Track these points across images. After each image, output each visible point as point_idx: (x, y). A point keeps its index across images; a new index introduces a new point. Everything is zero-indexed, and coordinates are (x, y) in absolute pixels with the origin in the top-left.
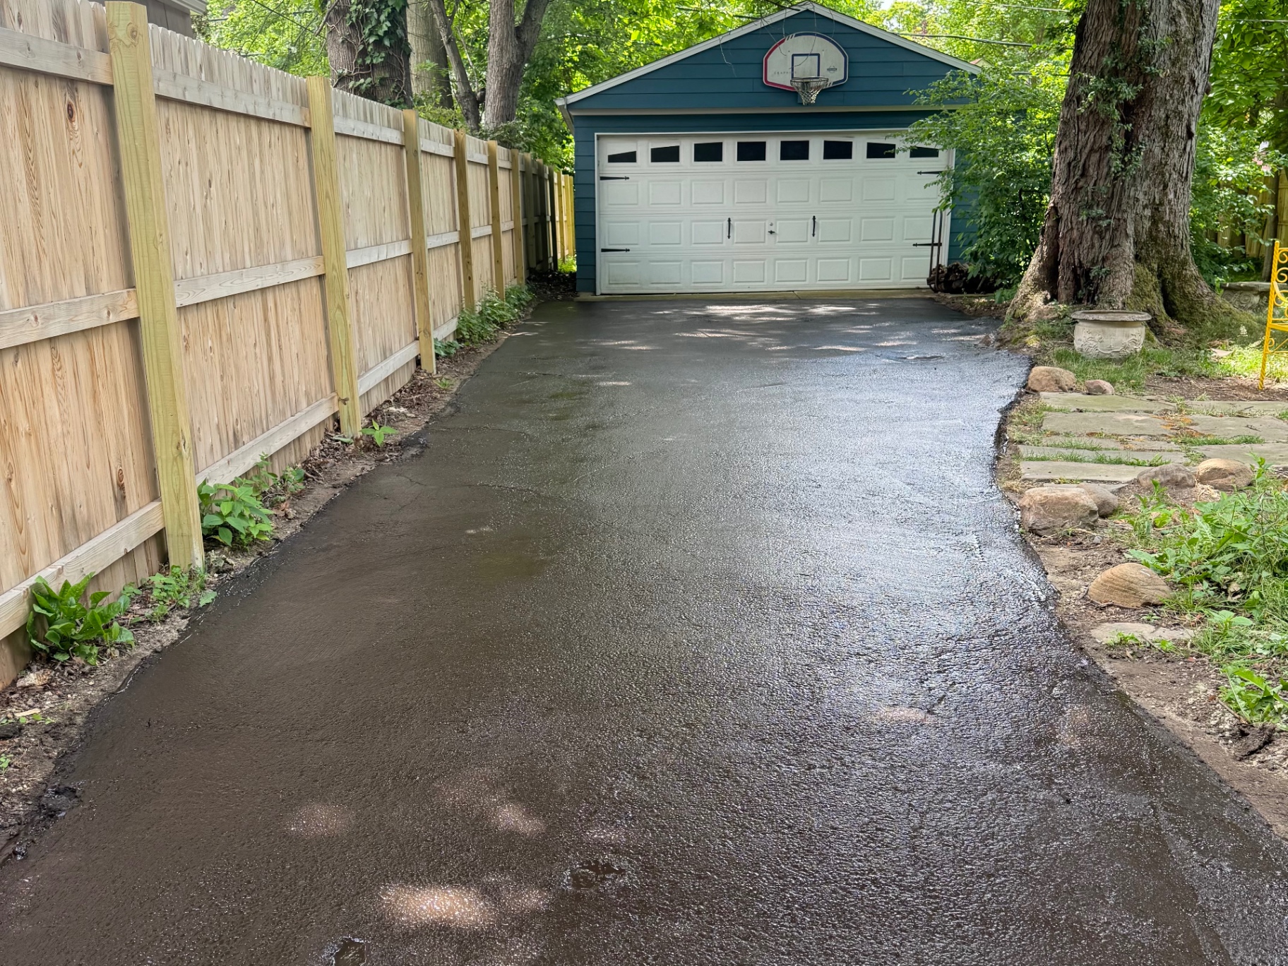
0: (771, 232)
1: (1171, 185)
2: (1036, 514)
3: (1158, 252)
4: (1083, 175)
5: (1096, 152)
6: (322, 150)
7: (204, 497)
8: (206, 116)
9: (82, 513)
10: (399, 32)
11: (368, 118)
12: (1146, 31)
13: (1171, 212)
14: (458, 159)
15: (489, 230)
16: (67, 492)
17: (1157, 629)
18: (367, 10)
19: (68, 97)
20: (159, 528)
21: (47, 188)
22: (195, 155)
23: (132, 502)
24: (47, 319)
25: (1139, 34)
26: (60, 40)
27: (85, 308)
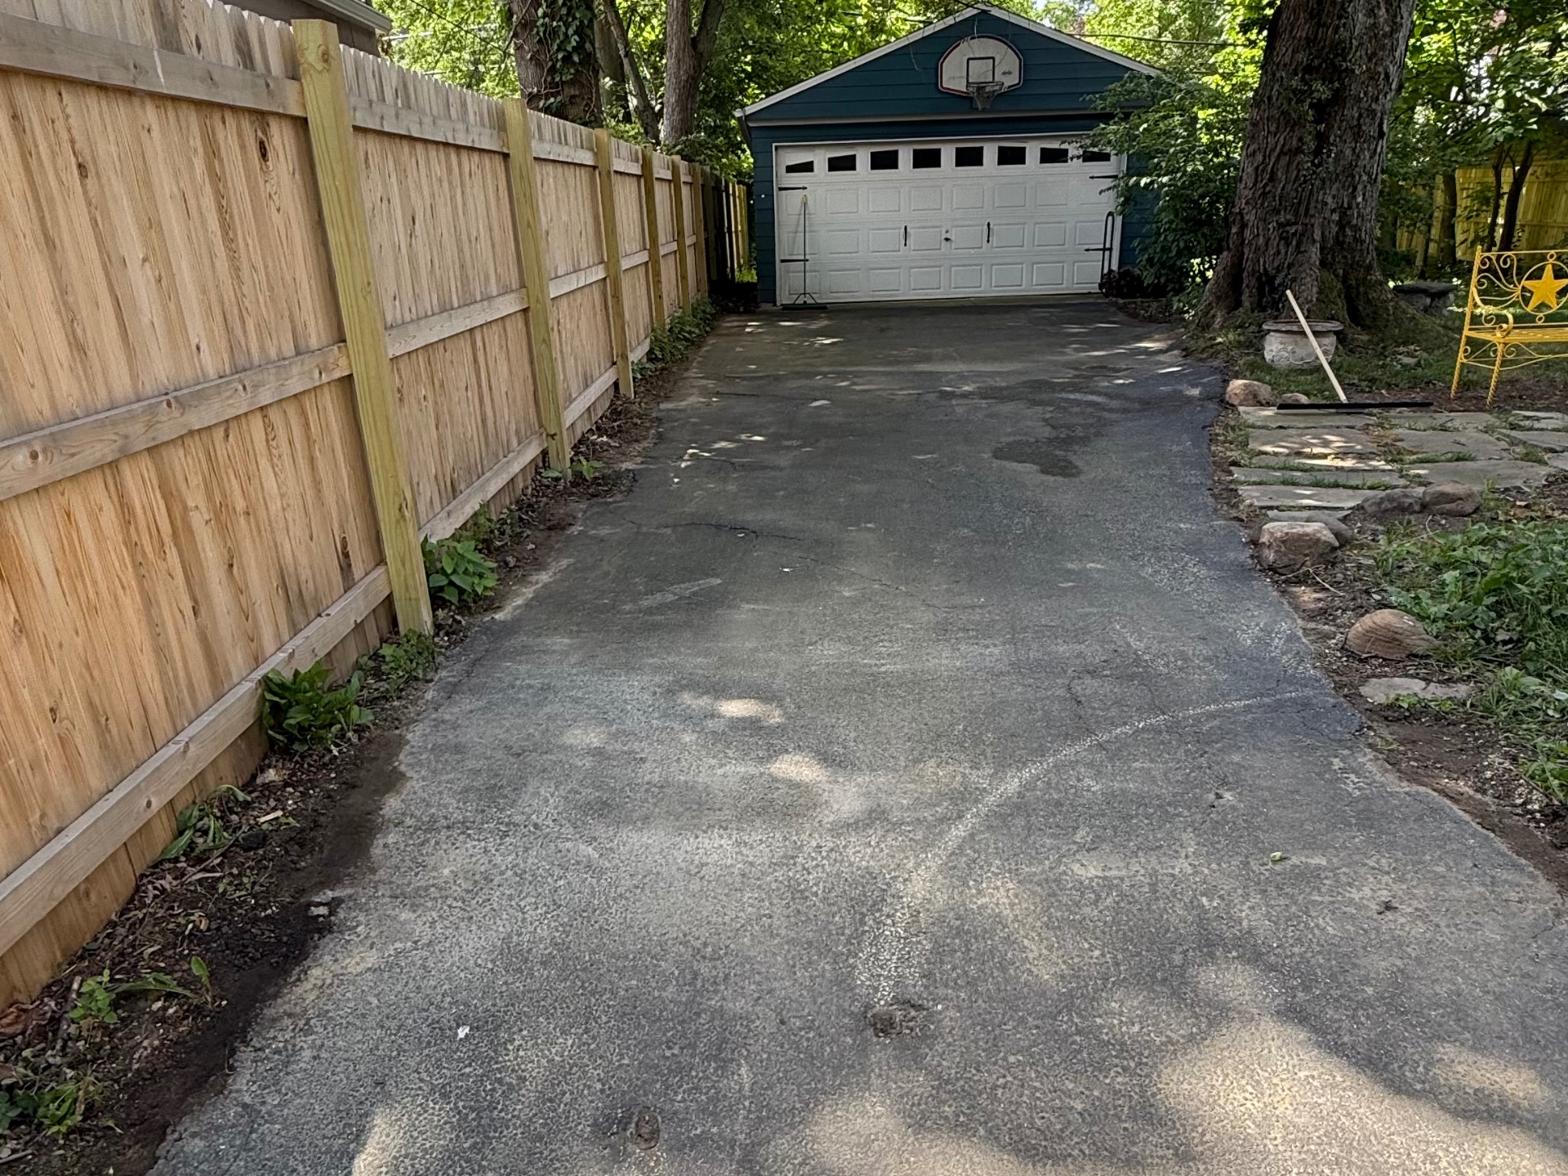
0: (947, 239)
1: (1360, 187)
2: (1276, 552)
3: (1345, 257)
4: (1271, 179)
5: (1285, 154)
6: (521, 176)
7: (427, 553)
8: (406, 146)
9: (309, 591)
10: (588, 46)
11: (562, 140)
12: (1345, 24)
13: (1359, 216)
14: (646, 176)
15: (674, 246)
16: (291, 569)
17: (1428, 684)
18: (555, 24)
19: (260, 134)
20: (387, 593)
21: (245, 239)
22: (396, 188)
23: (358, 570)
24: (256, 387)
25: (1337, 29)
26: (245, 66)
27: (295, 370)
